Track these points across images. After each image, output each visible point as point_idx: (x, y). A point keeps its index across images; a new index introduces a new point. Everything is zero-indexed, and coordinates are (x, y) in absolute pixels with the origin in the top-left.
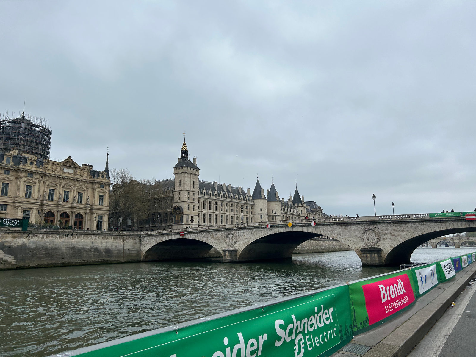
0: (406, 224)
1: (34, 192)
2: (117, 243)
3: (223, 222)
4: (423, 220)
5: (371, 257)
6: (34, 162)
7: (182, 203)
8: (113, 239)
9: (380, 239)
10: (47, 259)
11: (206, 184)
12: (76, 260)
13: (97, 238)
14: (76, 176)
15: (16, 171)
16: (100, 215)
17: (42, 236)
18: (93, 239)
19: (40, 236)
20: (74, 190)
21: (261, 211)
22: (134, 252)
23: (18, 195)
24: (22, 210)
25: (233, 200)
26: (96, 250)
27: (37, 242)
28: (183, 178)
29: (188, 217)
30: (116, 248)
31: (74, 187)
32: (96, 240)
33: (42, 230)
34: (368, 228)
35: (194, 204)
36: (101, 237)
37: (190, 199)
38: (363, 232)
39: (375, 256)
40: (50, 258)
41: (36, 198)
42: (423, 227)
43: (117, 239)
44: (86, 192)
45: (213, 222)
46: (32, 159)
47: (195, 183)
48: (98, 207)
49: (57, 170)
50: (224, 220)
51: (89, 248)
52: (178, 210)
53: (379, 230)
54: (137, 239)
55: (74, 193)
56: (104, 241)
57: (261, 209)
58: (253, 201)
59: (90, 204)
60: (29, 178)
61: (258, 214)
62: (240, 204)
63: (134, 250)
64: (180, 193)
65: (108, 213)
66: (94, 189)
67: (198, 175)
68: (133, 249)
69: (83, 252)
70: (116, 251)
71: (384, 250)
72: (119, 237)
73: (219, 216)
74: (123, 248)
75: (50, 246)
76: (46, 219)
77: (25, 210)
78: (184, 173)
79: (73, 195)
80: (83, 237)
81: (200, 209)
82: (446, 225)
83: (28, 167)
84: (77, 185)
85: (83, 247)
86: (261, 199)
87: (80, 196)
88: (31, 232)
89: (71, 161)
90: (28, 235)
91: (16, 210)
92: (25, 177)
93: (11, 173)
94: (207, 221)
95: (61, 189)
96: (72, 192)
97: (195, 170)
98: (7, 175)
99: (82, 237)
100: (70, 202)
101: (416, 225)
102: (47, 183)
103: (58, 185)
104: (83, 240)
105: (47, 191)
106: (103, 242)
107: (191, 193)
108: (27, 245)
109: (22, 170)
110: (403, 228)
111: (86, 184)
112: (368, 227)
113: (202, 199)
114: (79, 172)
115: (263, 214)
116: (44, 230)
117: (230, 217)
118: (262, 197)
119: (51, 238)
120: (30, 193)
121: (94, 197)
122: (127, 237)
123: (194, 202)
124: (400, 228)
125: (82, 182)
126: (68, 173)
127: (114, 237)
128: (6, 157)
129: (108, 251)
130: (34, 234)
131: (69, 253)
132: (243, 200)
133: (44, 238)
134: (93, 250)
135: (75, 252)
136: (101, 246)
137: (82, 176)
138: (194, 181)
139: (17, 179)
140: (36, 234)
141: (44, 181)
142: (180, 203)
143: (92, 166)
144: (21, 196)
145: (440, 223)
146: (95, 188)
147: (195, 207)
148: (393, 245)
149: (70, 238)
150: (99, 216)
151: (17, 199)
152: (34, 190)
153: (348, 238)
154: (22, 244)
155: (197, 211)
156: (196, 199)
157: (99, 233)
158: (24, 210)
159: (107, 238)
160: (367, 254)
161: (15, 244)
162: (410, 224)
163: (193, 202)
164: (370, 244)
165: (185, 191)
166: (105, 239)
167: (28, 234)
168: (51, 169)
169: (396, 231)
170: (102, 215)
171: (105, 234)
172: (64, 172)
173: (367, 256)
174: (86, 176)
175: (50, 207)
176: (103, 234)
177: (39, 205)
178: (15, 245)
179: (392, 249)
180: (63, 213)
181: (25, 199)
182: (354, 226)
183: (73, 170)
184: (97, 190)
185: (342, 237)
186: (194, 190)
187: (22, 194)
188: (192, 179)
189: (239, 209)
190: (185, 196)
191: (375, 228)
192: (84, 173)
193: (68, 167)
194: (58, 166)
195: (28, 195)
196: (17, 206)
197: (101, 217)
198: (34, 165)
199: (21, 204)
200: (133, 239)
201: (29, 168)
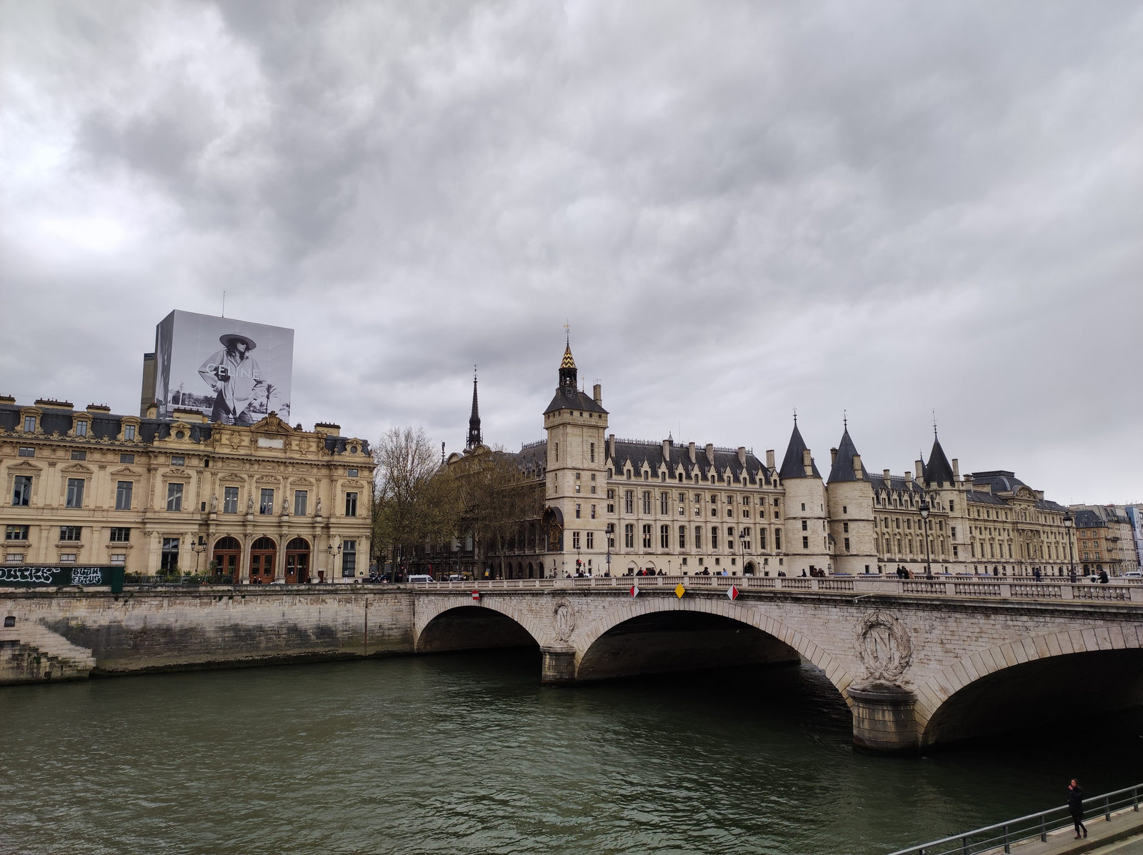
0: (987, 616)
1: (187, 497)
2: (348, 611)
3: (685, 543)
4: (1039, 607)
5: (872, 720)
6: (186, 433)
7: (561, 500)
8: (339, 602)
9: (911, 660)
10: (169, 653)
11: (639, 446)
12: (241, 656)
13: (297, 602)
14: (288, 455)
15: (147, 453)
16: (348, 539)
17: (157, 603)
18: (287, 604)
19: (153, 603)
20: (285, 487)
21: (803, 509)
22: (396, 633)
23: (151, 506)
24: (160, 538)
25: (717, 484)
26: (294, 630)
27: (146, 617)
28: (562, 439)
29: (576, 534)
30: (346, 624)
31: (286, 478)
32: (294, 607)
33: (159, 589)
34: (873, 619)
35: (593, 502)
36: (307, 599)
37: (582, 490)
38: (860, 630)
39: (887, 718)
40: (175, 653)
41: (191, 509)
42: (1043, 631)
43: (348, 601)
44: (314, 488)
45: (656, 544)
46: (181, 426)
47: (596, 450)
48: (343, 521)
49: (243, 444)
50: (690, 539)
51: (273, 627)
52: (552, 518)
53: (907, 630)
54: (405, 600)
55: (285, 492)
56: (315, 607)
57: (803, 505)
58: (781, 484)
59: (324, 516)
60: (174, 468)
61: (795, 518)
62: (738, 493)
63: (394, 626)
64: (556, 474)
65: (368, 534)
66: (332, 481)
67: (606, 428)
68: (392, 624)
69: (260, 636)
70: (346, 631)
71: (921, 698)
72: (353, 597)
73: (673, 528)
74: (366, 623)
75: (176, 626)
76: (220, 553)
77: (167, 539)
78: (564, 425)
79: (284, 496)
80: (259, 601)
81: (617, 513)
82: (1124, 631)
83: (172, 443)
84: (293, 474)
85: (259, 623)
86: (802, 477)
87: (301, 497)
88: (132, 595)
89: (275, 422)
90: (126, 601)
91: (147, 540)
92: (164, 467)
93: (136, 459)
94: (637, 542)
95: (254, 485)
96: (281, 491)
97: (596, 415)
98: (128, 465)
99: (257, 600)
100: (276, 514)
101: (1019, 623)
102: (220, 475)
103: (245, 476)
104: (258, 609)
105: (220, 492)
106: (311, 610)
107: (586, 476)
108: (123, 624)
109: (158, 450)
110: (978, 630)
111: (315, 471)
112: (875, 616)
113: (620, 487)
114: (297, 445)
115: (809, 518)
116: (164, 589)
117: (706, 529)
118: (805, 472)
119: (179, 607)
120: (179, 499)
121: (332, 499)
122: (377, 596)
123: (595, 496)
124: (971, 630)
125: (303, 466)
126: (270, 449)
127: (341, 597)
128: (124, 425)
129: (325, 632)
130: (139, 599)
131: (224, 641)
132: (748, 482)
133: (162, 606)
134: (285, 631)
135: (238, 636)
136: (308, 621)
137: (304, 452)
138: (592, 444)
139: (149, 470)
140: (143, 600)
141: (213, 471)
142: (558, 501)
143: (338, 427)
144: (157, 508)
145: (1100, 623)
146: (335, 478)
147: (597, 508)
148: (947, 685)
149: (227, 604)
150: (346, 543)
151: (148, 515)
152: (187, 492)
153: (823, 647)
154: (110, 622)
155: (604, 518)
156: (598, 490)
157: (302, 590)
158: (165, 539)
159: (323, 601)
160: (861, 709)
161: (95, 622)
162: (1001, 618)
163: (592, 496)
164: (881, 674)
165: (566, 471)
166: (317, 602)
167: (125, 599)
168: (228, 442)
169: (957, 637)
170: (354, 539)
171: (316, 592)
172: (258, 448)
173: (861, 716)
174: (313, 453)
175: (229, 528)
176: (310, 593)
177: (200, 525)
178: (95, 626)
179: (945, 698)
180: (260, 540)
181: (166, 515)
182: (838, 610)
183: (282, 441)
184: (340, 482)
185: (805, 641)
186: (593, 466)
187: (160, 502)
188: (585, 439)
189: (735, 506)
190: (568, 483)
191: (895, 622)
192: (310, 446)
193: (269, 435)
194: (245, 436)
195: (175, 505)
196: (148, 530)
197: (353, 543)
198: (186, 438)
199: (158, 526)
200: (391, 602)
201: (173, 445)
